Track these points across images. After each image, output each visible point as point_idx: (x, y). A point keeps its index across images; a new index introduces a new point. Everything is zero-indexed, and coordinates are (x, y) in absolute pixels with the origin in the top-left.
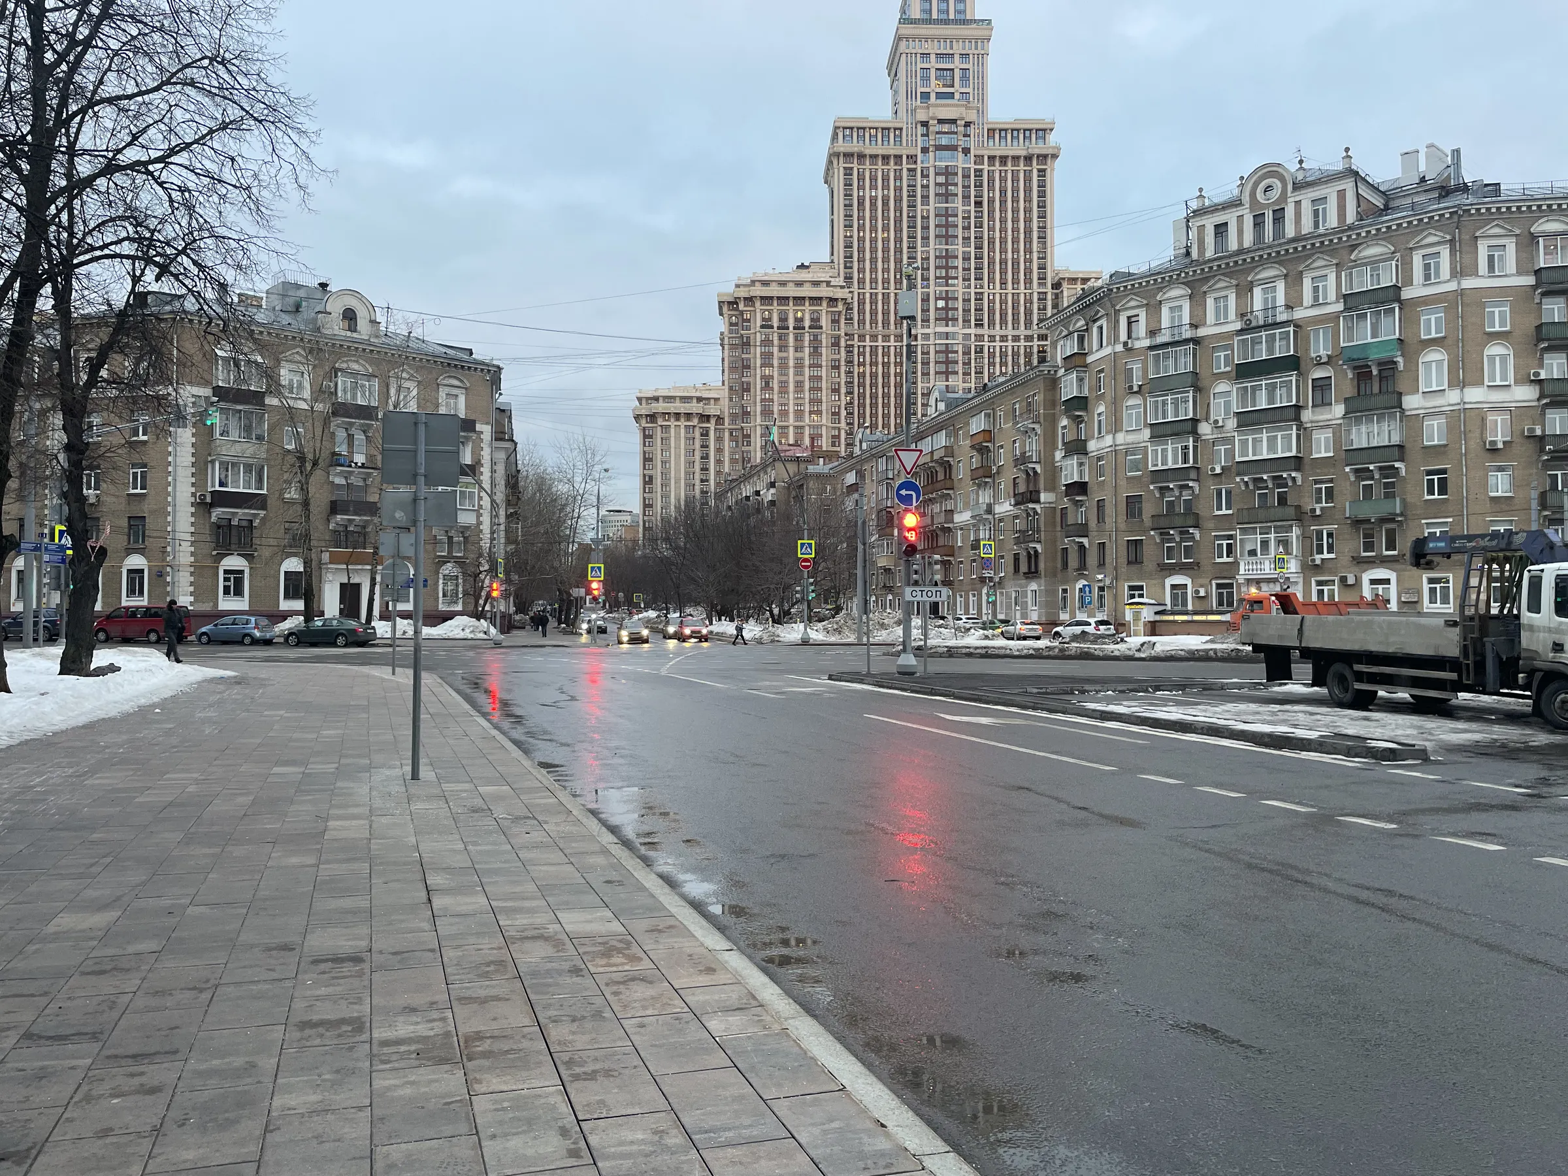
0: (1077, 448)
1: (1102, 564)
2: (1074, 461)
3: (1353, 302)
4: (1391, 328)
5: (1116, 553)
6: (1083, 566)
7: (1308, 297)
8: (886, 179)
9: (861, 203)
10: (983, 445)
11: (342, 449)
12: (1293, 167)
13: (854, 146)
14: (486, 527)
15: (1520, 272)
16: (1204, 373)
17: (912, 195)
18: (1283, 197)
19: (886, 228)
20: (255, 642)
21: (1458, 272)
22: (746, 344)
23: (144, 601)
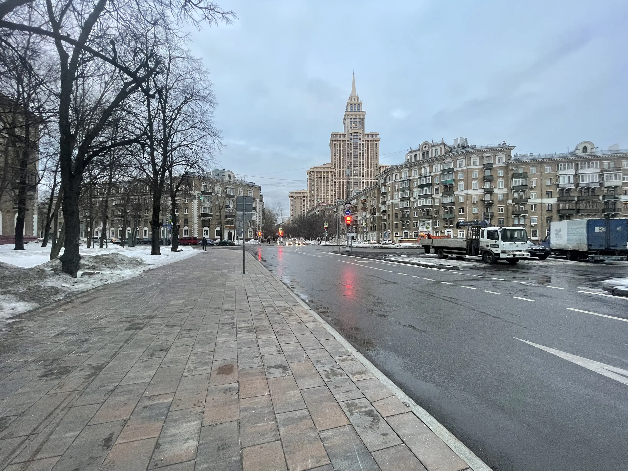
0: (384, 203)
1: (389, 228)
2: (384, 206)
3: (444, 171)
4: (452, 177)
5: (392, 226)
6: (385, 228)
7: (434, 170)
8: (343, 145)
9: (337, 151)
10: (364, 203)
11: (228, 204)
12: (431, 142)
13: (336, 138)
14: (258, 221)
15: (480, 165)
16: (411, 187)
17: (348, 149)
18: (429, 149)
19: (343, 156)
20: (211, 245)
21: (466, 165)
22: (313, 181)
23: (188, 236)
